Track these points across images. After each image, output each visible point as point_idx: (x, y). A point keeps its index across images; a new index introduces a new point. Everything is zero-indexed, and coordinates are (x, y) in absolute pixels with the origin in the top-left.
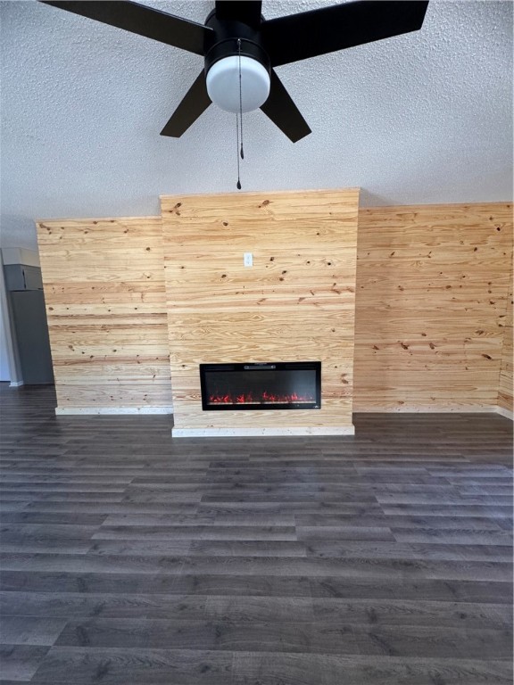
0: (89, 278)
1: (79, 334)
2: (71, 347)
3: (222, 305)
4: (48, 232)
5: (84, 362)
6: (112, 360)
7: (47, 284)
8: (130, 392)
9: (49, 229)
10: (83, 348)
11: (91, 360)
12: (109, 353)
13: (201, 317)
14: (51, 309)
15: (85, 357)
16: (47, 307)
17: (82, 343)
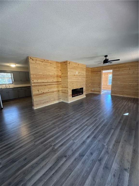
0: (43, 73)
1: (40, 87)
2: (38, 91)
3: (74, 80)
4: (32, 60)
5: (42, 94)
6: (48, 93)
7: (32, 74)
8: (51, 99)
9: (33, 59)
10: (41, 91)
11: (43, 93)
12: (47, 91)
13: (72, 82)
14: (33, 81)
15: (42, 93)
16: (32, 80)
17: (41, 89)
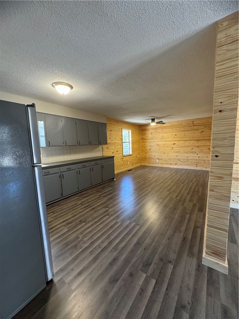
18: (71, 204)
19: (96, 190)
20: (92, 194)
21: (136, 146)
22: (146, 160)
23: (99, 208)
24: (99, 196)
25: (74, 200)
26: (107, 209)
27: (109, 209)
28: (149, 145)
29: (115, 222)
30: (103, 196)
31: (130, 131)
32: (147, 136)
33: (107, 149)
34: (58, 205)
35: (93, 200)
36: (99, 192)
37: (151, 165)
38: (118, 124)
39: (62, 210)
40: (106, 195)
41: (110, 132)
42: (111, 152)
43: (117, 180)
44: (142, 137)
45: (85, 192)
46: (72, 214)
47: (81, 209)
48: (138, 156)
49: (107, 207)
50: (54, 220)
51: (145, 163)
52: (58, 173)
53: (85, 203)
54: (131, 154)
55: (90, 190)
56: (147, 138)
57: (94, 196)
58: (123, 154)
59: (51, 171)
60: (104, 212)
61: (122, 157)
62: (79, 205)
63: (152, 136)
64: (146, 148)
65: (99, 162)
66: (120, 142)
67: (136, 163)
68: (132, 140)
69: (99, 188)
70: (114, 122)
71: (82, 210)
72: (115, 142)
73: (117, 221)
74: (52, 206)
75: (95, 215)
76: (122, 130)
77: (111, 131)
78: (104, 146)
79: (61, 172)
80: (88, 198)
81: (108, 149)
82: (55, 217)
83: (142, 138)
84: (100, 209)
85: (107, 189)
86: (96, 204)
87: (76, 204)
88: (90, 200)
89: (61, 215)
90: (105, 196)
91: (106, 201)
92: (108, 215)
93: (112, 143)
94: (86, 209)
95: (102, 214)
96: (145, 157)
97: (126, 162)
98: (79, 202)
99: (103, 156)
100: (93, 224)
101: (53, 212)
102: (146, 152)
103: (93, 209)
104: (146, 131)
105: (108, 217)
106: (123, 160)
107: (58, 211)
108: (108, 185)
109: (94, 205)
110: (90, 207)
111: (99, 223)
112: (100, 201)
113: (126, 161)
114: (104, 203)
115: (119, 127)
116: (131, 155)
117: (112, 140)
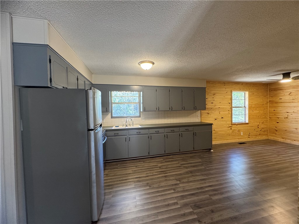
18: (152, 164)
19: (183, 157)
20: (176, 160)
21: (258, 112)
22: (277, 133)
23: (171, 178)
24: (180, 165)
25: (156, 162)
26: (179, 182)
27: (179, 183)
28: (285, 111)
29: (176, 201)
30: (184, 167)
31: (247, 93)
32: (281, 98)
33: (207, 114)
34: (144, 162)
35: (172, 167)
36: (183, 160)
37: (288, 141)
38: (225, 86)
39: (143, 167)
40: (189, 166)
41: (213, 96)
42: (213, 118)
43: (215, 152)
44: (271, 100)
45: (171, 156)
46: (146, 174)
47: (156, 172)
48: (262, 126)
49: (180, 181)
50: (133, 173)
51: (275, 137)
52: (148, 134)
53: (164, 167)
54: (247, 122)
55: (178, 156)
56: (281, 101)
57: (176, 164)
58: (231, 121)
59: (142, 131)
60: (173, 185)
61: (231, 126)
62: (158, 167)
63: (292, 98)
64: (277, 115)
65: (190, 128)
66: (228, 107)
67: (256, 135)
68: (249, 104)
69: (188, 156)
70: (219, 85)
71: (156, 174)
72: (219, 106)
73: (178, 202)
74: (140, 161)
75: (163, 184)
76: (231, 92)
77: (214, 94)
78: (203, 111)
79: (150, 134)
80: (169, 163)
81: (209, 115)
82: (135, 171)
83: (269, 101)
84: (172, 180)
85: (195, 159)
86: (172, 172)
87: (156, 165)
88: (169, 166)
89: (139, 171)
90: (187, 168)
91: (184, 173)
92: (174, 190)
93: (214, 108)
94: (160, 174)
95: (169, 186)
96: (276, 128)
97: (237, 132)
98: (160, 165)
99: (201, 122)
100: (154, 192)
101: (136, 166)
102: (278, 121)
103: (165, 176)
104: (279, 91)
105: (173, 191)
106: (231, 129)
107: (140, 166)
108: (200, 155)
109: (170, 172)
110: (165, 174)
111: (159, 194)
112: (178, 170)
113: (237, 130)
114: (181, 174)
115: (227, 90)
116: (247, 124)
117: (215, 105)
